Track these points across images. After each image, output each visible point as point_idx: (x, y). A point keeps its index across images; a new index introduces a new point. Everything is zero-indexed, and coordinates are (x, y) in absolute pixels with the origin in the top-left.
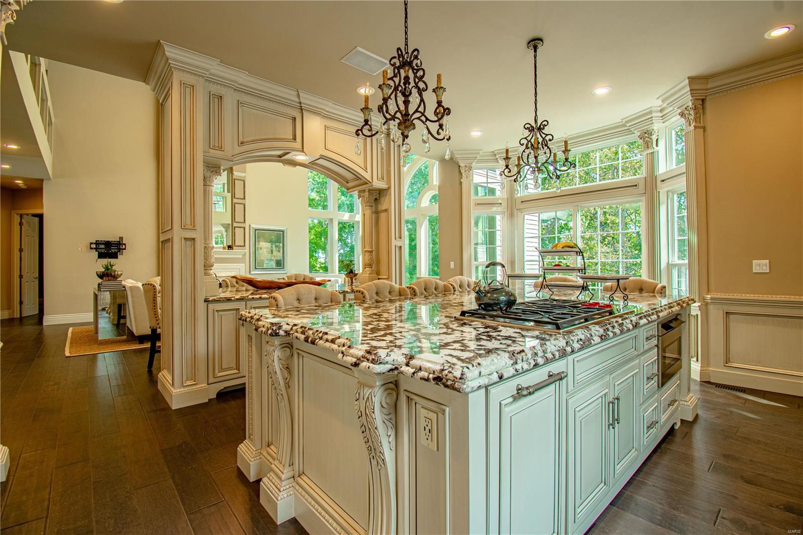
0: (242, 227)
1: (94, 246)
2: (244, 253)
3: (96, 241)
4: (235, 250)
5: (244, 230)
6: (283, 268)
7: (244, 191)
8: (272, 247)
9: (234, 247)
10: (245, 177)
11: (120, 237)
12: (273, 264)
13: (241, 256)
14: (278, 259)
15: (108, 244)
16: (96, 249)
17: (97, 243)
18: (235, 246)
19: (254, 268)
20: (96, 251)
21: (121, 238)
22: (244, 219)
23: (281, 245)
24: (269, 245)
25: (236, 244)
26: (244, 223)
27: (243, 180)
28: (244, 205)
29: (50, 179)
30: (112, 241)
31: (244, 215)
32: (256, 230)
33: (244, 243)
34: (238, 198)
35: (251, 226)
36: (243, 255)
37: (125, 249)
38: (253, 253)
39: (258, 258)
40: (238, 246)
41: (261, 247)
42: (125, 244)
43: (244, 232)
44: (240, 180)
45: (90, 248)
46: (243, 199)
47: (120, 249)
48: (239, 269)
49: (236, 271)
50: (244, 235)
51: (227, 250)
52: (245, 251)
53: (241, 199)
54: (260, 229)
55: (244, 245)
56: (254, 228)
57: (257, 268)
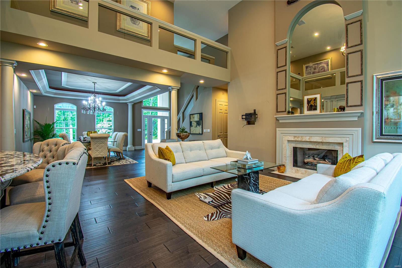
0: (358, 82)
1: (244, 117)
2: (359, 115)
3: (246, 114)
4: (347, 111)
5: (362, 84)
7: (361, 33)
9: (346, 108)
10: (362, 14)
11: (254, 110)
13: (356, 119)
15: (251, 115)
16: (246, 119)
17: (246, 115)
19: (379, 134)
20: (246, 120)
21: (255, 110)
22: (362, 70)
25: (349, 104)
26: (362, 74)
27: (360, 21)
28: (361, 52)
29: (230, 82)
30: (252, 113)
31: (362, 64)
32: (382, 80)
33: (361, 101)
34: (352, 47)
35: (375, 77)
36: (359, 117)
37: (257, 118)
38: (377, 112)
39: (387, 120)
40: (351, 106)
41: (394, 103)
42: (257, 114)
43: (362, 87)
44: (355, 22)
45: (242, 118)
46: (359, 45)
47: (256, 118)
48: (353, 134)
49: (349, 137)
50: (362, 90)
51: (336, 112)
52: (361, 111)
53: (356, 46)
54: (390, 77)
55: (361, 104)
56: (379, 78)
57: (383, 134)
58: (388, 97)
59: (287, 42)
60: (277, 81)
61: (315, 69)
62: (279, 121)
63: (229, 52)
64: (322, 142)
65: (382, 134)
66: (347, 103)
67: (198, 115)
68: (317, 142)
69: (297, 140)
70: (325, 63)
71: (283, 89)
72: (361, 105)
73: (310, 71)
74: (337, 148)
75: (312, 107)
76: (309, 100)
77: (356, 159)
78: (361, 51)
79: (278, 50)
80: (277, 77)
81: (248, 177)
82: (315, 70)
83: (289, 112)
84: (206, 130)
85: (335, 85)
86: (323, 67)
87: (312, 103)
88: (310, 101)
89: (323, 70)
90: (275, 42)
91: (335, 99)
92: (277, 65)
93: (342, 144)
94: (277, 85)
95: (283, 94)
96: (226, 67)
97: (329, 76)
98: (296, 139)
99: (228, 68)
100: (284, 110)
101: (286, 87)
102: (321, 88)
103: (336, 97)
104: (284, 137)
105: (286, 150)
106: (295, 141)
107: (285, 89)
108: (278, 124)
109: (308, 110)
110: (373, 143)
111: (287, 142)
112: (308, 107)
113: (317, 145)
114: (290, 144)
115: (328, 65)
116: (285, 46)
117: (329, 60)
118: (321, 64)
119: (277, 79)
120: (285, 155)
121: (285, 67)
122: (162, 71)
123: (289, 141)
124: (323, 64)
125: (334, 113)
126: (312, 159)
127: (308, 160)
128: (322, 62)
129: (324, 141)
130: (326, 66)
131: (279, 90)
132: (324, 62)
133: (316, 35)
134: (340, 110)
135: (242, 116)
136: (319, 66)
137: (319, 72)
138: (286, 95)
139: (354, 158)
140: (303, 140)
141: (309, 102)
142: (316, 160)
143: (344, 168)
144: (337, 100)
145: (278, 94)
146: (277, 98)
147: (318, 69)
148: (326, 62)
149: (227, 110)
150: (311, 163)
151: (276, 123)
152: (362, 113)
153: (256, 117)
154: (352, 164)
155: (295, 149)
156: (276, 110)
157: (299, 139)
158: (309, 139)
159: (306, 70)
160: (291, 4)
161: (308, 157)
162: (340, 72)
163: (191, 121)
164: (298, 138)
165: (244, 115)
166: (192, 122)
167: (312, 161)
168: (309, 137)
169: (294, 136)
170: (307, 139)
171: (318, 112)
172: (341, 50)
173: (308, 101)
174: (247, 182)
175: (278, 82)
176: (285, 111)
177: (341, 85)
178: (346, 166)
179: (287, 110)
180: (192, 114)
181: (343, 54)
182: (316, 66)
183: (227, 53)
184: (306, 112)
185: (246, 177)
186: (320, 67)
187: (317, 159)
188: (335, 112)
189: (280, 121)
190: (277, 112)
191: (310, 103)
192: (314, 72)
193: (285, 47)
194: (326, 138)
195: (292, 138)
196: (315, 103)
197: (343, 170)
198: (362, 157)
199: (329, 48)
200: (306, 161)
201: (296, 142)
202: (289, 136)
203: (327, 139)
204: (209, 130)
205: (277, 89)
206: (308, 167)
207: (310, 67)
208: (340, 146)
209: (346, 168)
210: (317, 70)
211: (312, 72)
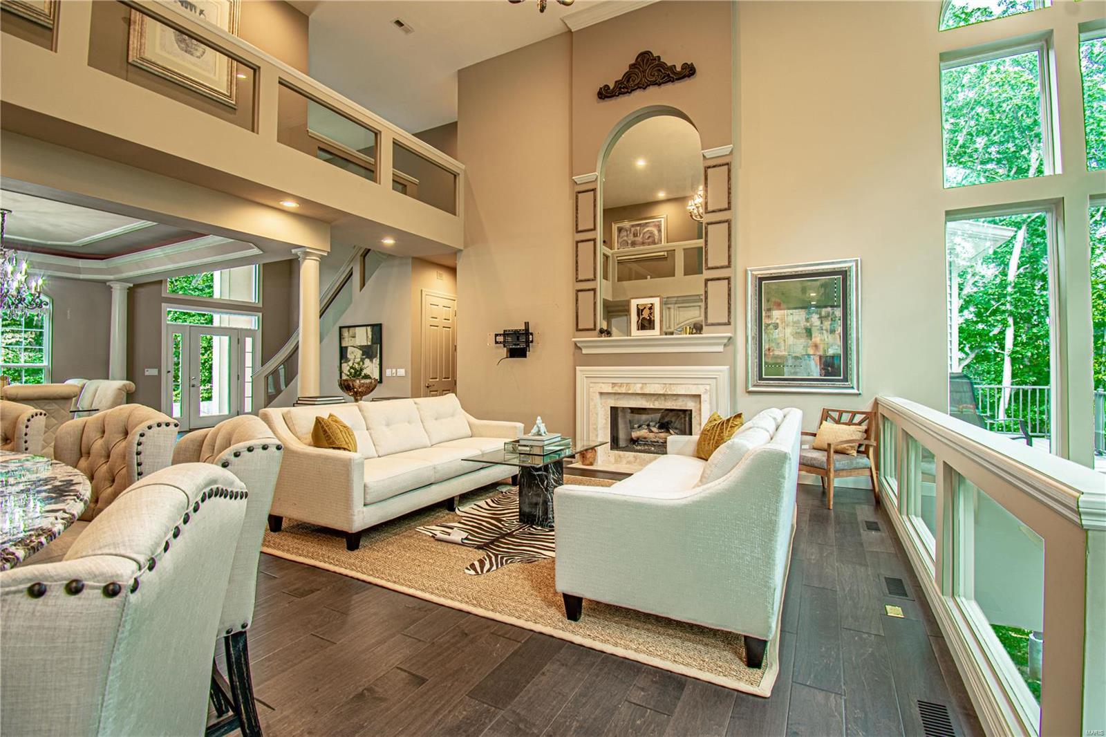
0: (724, 279)
1: (500, 339)
2: (726, 341)
3: (505, 331)
4: (707, 333)
5: (729, 284)
6: (846, 380)
7: (729, 189)
8: (807, 320)
9: (704, 328)
10: (731, 153)
11: (525, 323)
12: (816, 372)
13: (721, 349)
14: (831, 352)
15: (516, 334)
16: (505, 343)
17: (505, 334)
18: (706, 325)
19: (757, 376)
20: (505, 346)
21: (527, 324)
22: (729, 257)
23: (838, 312)
24: (799, 316)
25: (710, 321)
26: (729, 266)
27: (727, 164)
28: (729, 224)
29: (461, 250)
30: (520, 330)
31: (729, 247)
32: (761, 279)
33: (729, 316)
34: (713, 211)
35: (749, 272)
36: (725, 345)
37: (532, 342)
38: (753, 338)
39: (767, 353)
40: (713, 325)
41: (778, 321)
42: (532, 334)
43: (729, 290)
44: (720, 166)
45: (496, 342)
46: (725, 210)
47: (528, 342)
48: (715, 378)
49: (710, 383)
50: (729, 295)
51: (688, 336)
52: (729, 335)
53: (721, 210)
54: (773, 275)
55: (729, 321)
56: (756, 276)
57: (764, 377)
58: (769, 310)
59: (596, 179)
60: (577, 262)
61: (635, 235)
62: (581, 349)
63: (460, 175)
64: (664, 395)
65: (761, 378)
66: (706, 317)
67: (369, 328)
68: (657, 394)
69: (620, 392)
70: (655, 226)
71: (588, 280)
72: (729, 323)
73: (625, 238)
74: (690, 405)
75: (646, 324)
76: (641, 308)
77: (731, 421)
78: (728, 222)
79: (579, 192)
80: (577, 251)
81: (544, 473)
82: (636, 239)
83: (602, 331)
84: (394, 371)
85: (674, 276)
86: (651, 235)
87: (646, 314)
88: (642, 310)
89: (650, 240)
90: (572, 174)
91: (676, 303)
92: (577, 225)
93: (697, 397)
94: (577, 270)
95: (589, 290)
96: (452, 211)
97: (662, 253)
98: (617, 389)
99: (457, 214)
100: (592, 327)
101: (595, 277)
102: (647, 278)
103: (676, 299)
104: (591, 385)
105: (597, 414)
106: (615, 394)
107: (593, 280)
108: (580, 357)
109: (638, 329)
110: (747, 394)
111: (598, 396)
112: (638, 322)
113: (655, 400)
114: (605, 400)
115: (660, 231)
116: (593, 187)
117: (663, 220)
118: (648, 226)
119: (577, 256)
120: (595, 427)
121: (593, 232)
122: (281, 203)
123: (601, 394)
124: (651, 226)
125: (685, 336)
126: (646, 431)
127: (638, 432)
128: (649, 223)
129: (669, 393)
130: (656, 232)
131: (581, 281)
132: (653, 222)
133: (641, 163)
134: (694, 331)
135: (496, 335)
136: (643, 229)
137: (643, 244)
138: (595, 293)
139: (728, 420)
140: (629, 392)
141: (639, 312)
142: (652, 432)
143: (714, 439)
144: (679, 307)
145: (578, 291)
146: (577, 300)
147: (641, 235)
148: (657, 223)
149: (449, 320)
150: (645, 438)
151: (574, 354)
152: (730, 338)
153: (531, 339)
154: (726, 429)
155: (614, 410)
156: (575, 326)
157: (622, 389)
158: (642, 388)
159: (618, 236)
160: (606, 99)
161: (639, 427)
162: (684, 249)
163: (344, 345)
164: (620, 386)
165: (500, 335)
166: (346, 348)
167: (646, 435)
168: (640, 385)
169: (613, 384)
170: (637, 389)
171: (655, 333)
172: (688, 208)
173: (638, 309)
174: (543, 484)
175: (579, 262)
176: (595, 329)
177: (685, 275)
178: (717, 434)
179: (598, 328)
180: (349, 327)
181: (691, 216)
182: (637, 230)
183: (455, 176)
184: (636, 333)
185: (538, 475)
186: (644, 233)
187: (655, 430)
188: (686, 334)
189: (585, 351)
190: (578, 330)
191: (642, 315)
192: (635, 241)
193: (594, 190)
194: (672, 386)
195: (608, 389)
196: (651, 314)
197: (712, 442)
198: (740, 417)
199: (661, 195)
200: (635, 435)
201: (617, 396)
202: (603, 383)
203: (673, 388)
204: (402, 372)
205: (577, 278)
206: (639, 448)
207: (627, 231)
208: (696, 402)
209: (716, 437)
210: (639, 239)
211: (629, 242)
